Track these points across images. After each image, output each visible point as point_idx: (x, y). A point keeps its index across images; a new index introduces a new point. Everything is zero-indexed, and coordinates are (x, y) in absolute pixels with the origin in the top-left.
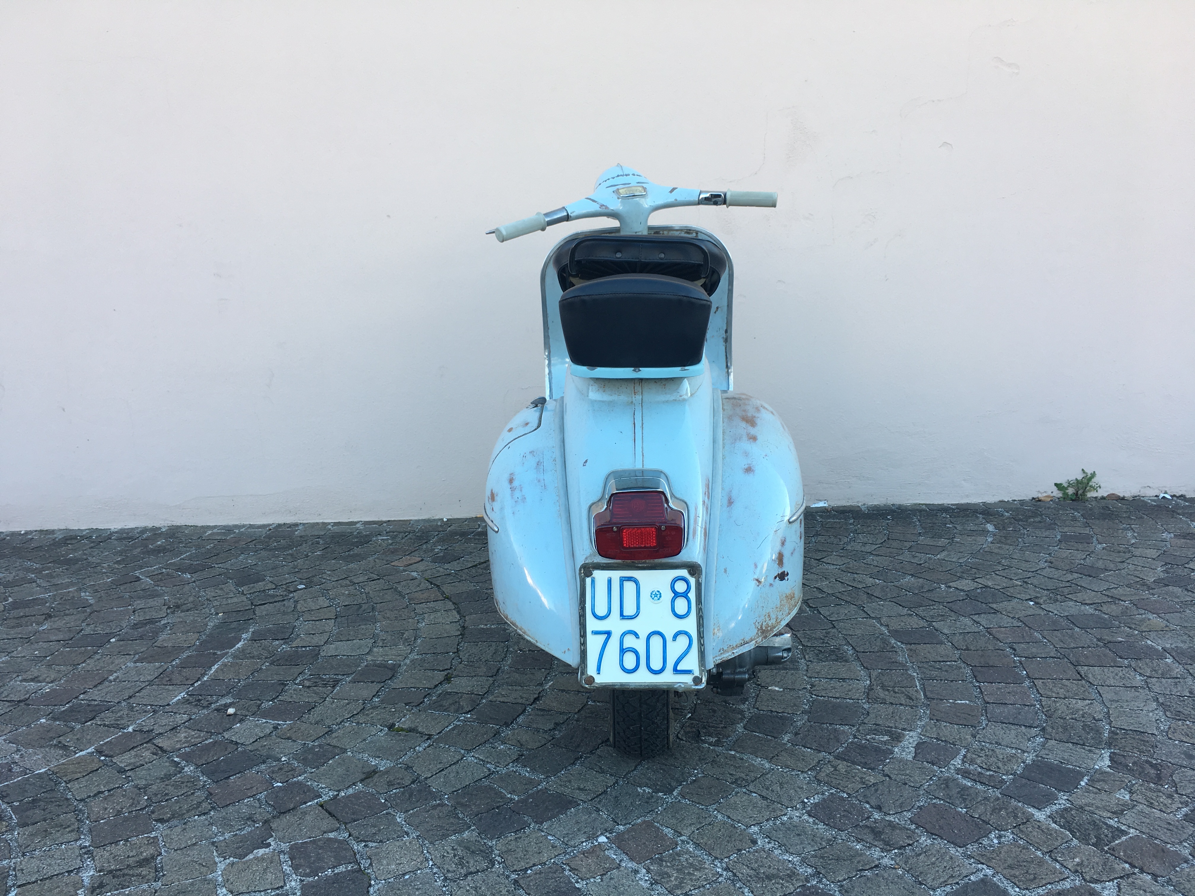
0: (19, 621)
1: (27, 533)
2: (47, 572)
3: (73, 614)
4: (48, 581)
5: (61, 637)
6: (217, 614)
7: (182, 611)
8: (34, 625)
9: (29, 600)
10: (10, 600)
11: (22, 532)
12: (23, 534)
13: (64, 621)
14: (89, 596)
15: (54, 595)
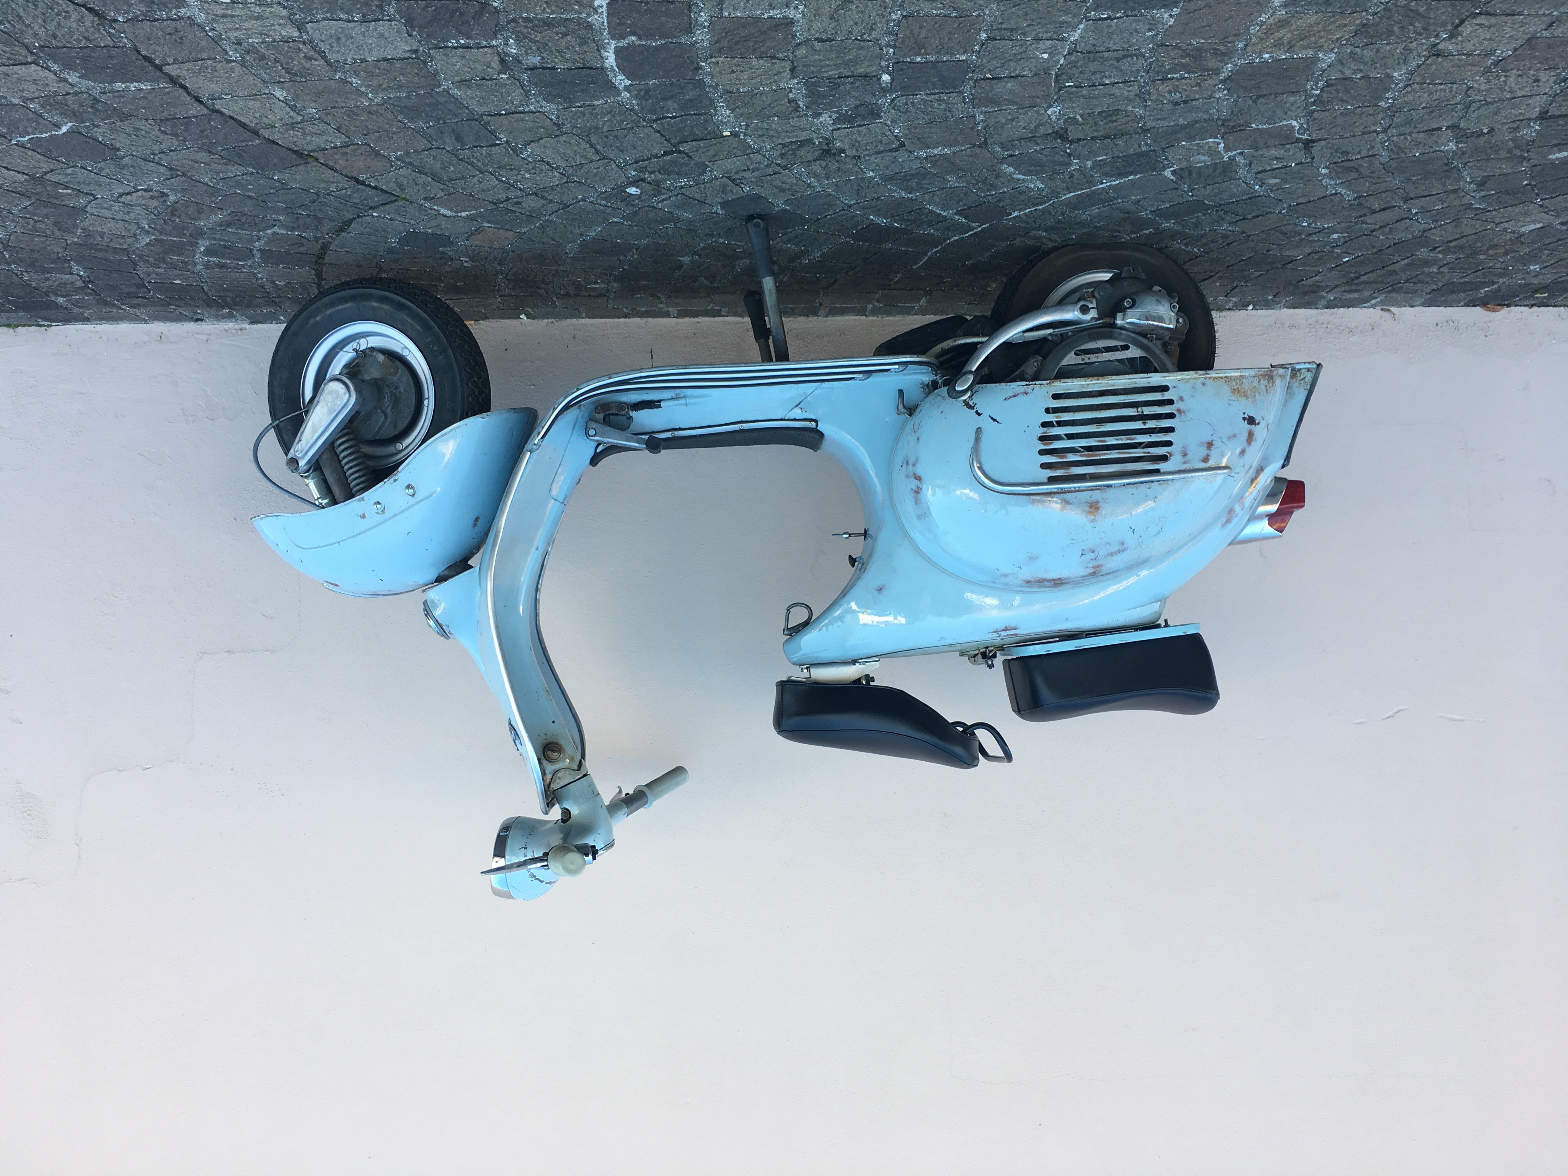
0: (1111, 125)
1: (1244, 306)
2: (1147, 232)
3: (1019, 140)
4: (1128, 213)
5: (999, 87)
6: (735, 135)
7: (810, 141)
8: (1078, 117)
9: (1131, 173)
10: (1167, 173)
11: (1251, 307)
12: (1248, 305)
13: (1022, 124)
14: (1024, 181)
15: (1091, 183)
